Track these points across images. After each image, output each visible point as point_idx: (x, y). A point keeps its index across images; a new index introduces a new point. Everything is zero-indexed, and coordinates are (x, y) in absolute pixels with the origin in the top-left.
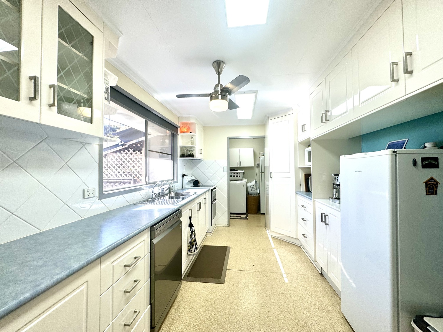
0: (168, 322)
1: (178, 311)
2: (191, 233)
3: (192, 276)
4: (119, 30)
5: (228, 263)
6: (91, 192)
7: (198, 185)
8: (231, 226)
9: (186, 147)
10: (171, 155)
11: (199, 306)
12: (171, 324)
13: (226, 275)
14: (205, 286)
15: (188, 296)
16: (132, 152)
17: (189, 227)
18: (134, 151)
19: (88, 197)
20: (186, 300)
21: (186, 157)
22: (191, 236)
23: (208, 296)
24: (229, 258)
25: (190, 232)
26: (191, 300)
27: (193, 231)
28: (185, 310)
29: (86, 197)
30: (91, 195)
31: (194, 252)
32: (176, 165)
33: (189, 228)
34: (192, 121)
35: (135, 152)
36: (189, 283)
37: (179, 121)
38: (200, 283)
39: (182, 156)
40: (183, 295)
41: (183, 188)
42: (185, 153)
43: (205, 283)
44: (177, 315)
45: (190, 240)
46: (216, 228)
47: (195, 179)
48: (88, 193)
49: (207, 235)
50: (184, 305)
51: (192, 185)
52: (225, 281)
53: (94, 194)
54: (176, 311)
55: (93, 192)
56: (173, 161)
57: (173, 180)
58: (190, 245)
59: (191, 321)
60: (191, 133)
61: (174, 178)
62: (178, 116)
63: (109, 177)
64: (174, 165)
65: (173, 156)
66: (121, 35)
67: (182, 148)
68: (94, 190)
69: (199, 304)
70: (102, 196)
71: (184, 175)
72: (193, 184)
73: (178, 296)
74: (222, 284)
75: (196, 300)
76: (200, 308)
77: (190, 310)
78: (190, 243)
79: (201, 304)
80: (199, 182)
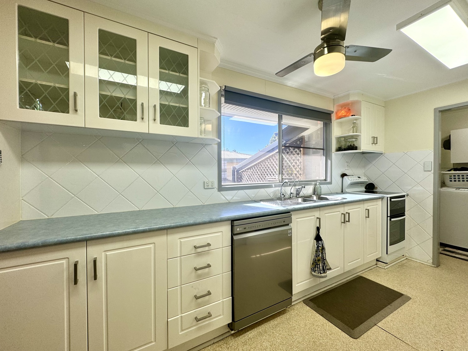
0: (260, 330)
1: (275, 327)
2: (317, 248)
3: (315, 303)
4: (212, 37)
5: (387, 318)
6: (210, 184)
7: (375, 190)
8: (439, 268)
9: (344, 137)
10: (323, 149)
11: (300, 340)
12: (260, 334)
13: (369, 331)
14: (325, 325)
15: (296, 321)
16: (293, 151)
17: (315, 239)
18: (294, 149)
19: (207, 188)
20: (291, 323)
21: (345, 150)
22: (316, 251)
23: (319, 337)
24: (395, 312)
25: (316, 246)
26: (296, 328)
27: (319, 246)
28: (282, 332)
29: (206, 188)
30: (210, 187)
31: (319, 273)
32: (329, 162)
33: (315, 241)
34: (352, 99)
35: (295, 151)
36: (308, 308)
37: (334, 104)
38: (321, 317)
39: (339, 149)
40: (293, 316)
41: (342, 192)
42: (344, 146)
43: (327, 321)
44: (272, 331)
45: (315, 256)
46: (404, 262)
47: (367, 180)
48: (207, 184)
49: (378, 265)
50: (285, 326)
51: (364, 189)
52: (361, 338)
53: (213, 186)
54: (274, 326)
55: (212, 184)
56: (324, 158)
57: (325, 180)
58: (315, 262)
59: (280, 347)
60: (353, 116)
61: (327, 179)
62: (333, 97)
63: (275, 176)
64: (327, 162)
65: (326, 151)
66: (216, 40)
67: (339, 139)
68: (212, 182)
69: (302, 338)
70: (221, 188)
71: (343, 175)
72: (366, 188)
73: (287, 314)
74: (352, 339)
75: (301, 331)
76: (299, 342)
77: (288, 336)
78: (315, 261)
79: (304, 339)
80: (376, 186)
